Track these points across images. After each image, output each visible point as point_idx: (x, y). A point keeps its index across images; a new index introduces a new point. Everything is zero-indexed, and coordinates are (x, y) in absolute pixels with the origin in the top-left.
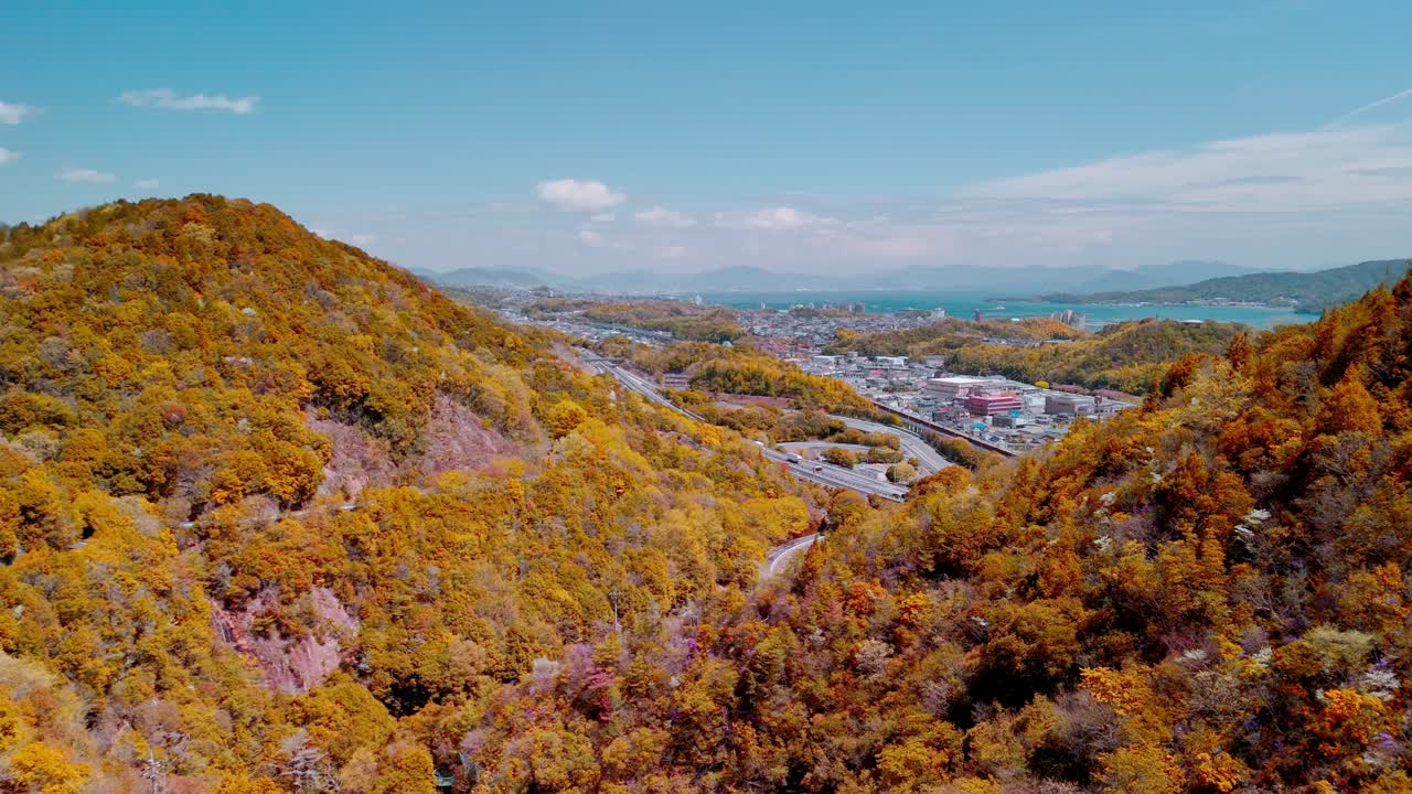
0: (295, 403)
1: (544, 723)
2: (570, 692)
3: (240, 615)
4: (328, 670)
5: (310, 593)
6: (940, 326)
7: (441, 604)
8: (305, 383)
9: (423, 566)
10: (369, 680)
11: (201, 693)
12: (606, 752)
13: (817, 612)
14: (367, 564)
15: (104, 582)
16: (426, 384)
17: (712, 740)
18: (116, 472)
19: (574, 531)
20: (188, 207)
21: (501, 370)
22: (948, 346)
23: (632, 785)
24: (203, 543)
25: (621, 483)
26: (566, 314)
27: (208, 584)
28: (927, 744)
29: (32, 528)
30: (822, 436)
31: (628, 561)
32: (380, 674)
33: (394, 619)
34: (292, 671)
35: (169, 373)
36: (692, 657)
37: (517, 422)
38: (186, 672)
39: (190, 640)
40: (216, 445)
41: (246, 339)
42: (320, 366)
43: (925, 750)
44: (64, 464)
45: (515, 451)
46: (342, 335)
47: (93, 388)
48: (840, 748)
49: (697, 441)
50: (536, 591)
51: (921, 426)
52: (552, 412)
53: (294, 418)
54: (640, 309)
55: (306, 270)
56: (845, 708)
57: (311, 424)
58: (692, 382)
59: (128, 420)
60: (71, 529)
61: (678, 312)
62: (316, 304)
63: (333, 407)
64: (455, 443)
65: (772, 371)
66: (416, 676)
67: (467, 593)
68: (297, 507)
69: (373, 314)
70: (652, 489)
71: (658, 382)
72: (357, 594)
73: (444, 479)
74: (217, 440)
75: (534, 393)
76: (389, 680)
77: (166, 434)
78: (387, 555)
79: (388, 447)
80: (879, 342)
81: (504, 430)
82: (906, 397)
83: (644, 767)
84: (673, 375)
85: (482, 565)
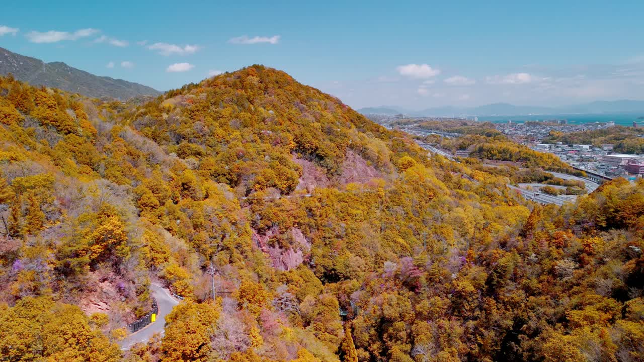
0: (288, 151)
1: (388, 291)
2: (401, 278)
3: (264, 236)
4: (298, 264)
5: (291, 230)
6: (612, 129)
7: (346, 239)
8: (292, 143)
9: (339, 223)
10: (314, 270)
11: (247, 266)
12: (418, 306)
13: (533, 245)
14: (315, 220)
15: (211, 215)
16: (343, 145)
17: (472, 305)
18: (219, 175)
19: (407, 213)
20: (250, 70)
21: (377, 141)
22: (616, 139)
23: (430, 323)
24: (250, 206)
25: (432, 194)
26: (410, 126)
27: (251, 222)
28: (598, 310)
29: (186, 192)
30: (540, 181)
31: (433, 229)
32: (319, 267)
33: (326, 244)
34: (283, 262)
35: (240, 136)
36: (463, 265)
37: (383, 164)
38: (241, 257)
39: (244, 243)
40: (256, 166)
41: (269, 123)
42: (298, 136)
43: (597, 312)
44: (200, 171)
45: (382, 176)
46: (309, 123)
47: (212, 142)
48: (544, 313)
49: (471, 177)
50: (389, 238)
51: (598, 177)
52: (400, 161)
53: (287, 156)
54: (447, 123)
55: (295, 96)
56: (548, 294)
57: (294, 160)
58: (471, 154)
59: (224, 155)
60: (200, 194)
61: (465, 124)
62: (298, 110)
63: (303, 153)
64: (354, 172)
65: (514, 149)
66: (334, 270)
67: (357, 236)
68: (288, 194)
69: (322, 115)
70: (446, 197)
71: (453, 154)
72: (310, 232)
73: (349, 186)
74: (256, 164)
75: (391, 152)
76: (323, 270)
77: (238, 161)
78: (324, 216)
79: (326, 172)
80: (575, 137)
81: (377, 167)
82: (590, 165)
83: (437, 315)
84: (461, 151)
85: (365, 225)
